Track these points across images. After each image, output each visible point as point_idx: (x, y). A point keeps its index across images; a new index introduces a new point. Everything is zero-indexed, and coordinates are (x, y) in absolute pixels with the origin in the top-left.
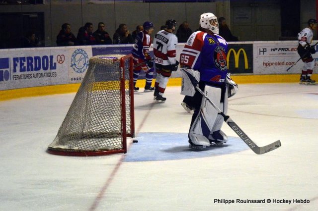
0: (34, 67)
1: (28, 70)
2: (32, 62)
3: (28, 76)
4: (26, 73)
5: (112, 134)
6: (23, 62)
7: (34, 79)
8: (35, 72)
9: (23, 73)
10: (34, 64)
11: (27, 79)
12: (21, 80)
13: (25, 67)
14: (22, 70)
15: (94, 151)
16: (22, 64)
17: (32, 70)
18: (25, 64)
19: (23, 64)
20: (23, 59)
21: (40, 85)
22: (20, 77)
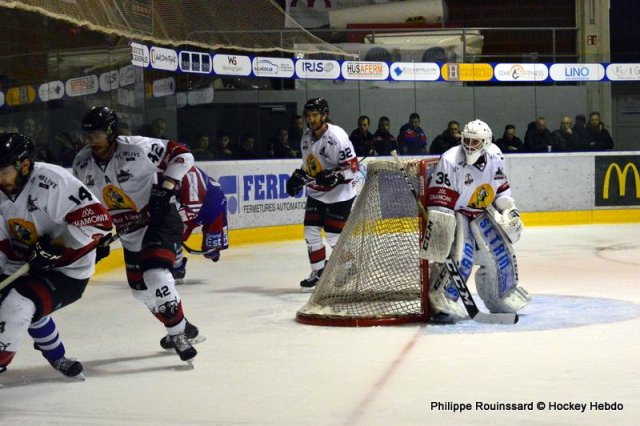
0: (278, 192)
1: (269, 197)
2: (275, 183)
3: (268, 208)
4: (266, 201)
5: (408, 294)
6: (260, 183)
7: (277, 212)
8: (280, 201)
9: (259, 202)
10: (278, 187)
11: (267, 213)
12: (257, 214)
13: (263, 192)
14: (259, 197)
15: (374, 318)
16: (258, 187)
17: (275, 197)
18: (264, 187)
19: (260, 187)
20: (261, 178)
21: (290, 222)
22: (254, 209)
